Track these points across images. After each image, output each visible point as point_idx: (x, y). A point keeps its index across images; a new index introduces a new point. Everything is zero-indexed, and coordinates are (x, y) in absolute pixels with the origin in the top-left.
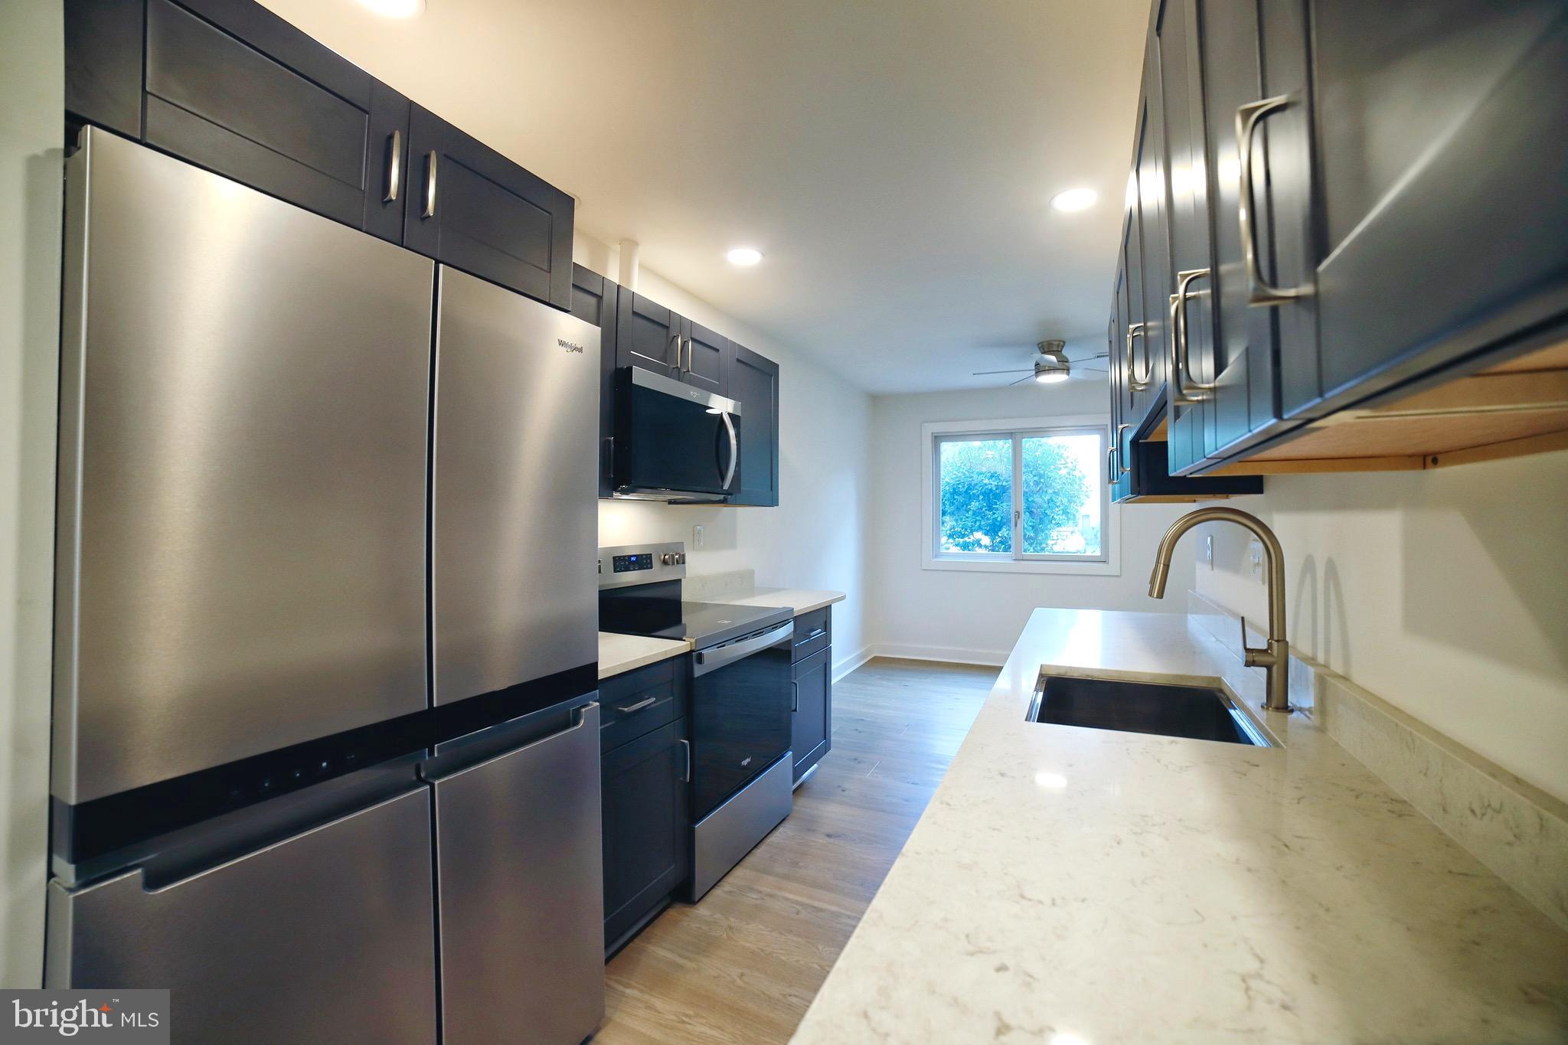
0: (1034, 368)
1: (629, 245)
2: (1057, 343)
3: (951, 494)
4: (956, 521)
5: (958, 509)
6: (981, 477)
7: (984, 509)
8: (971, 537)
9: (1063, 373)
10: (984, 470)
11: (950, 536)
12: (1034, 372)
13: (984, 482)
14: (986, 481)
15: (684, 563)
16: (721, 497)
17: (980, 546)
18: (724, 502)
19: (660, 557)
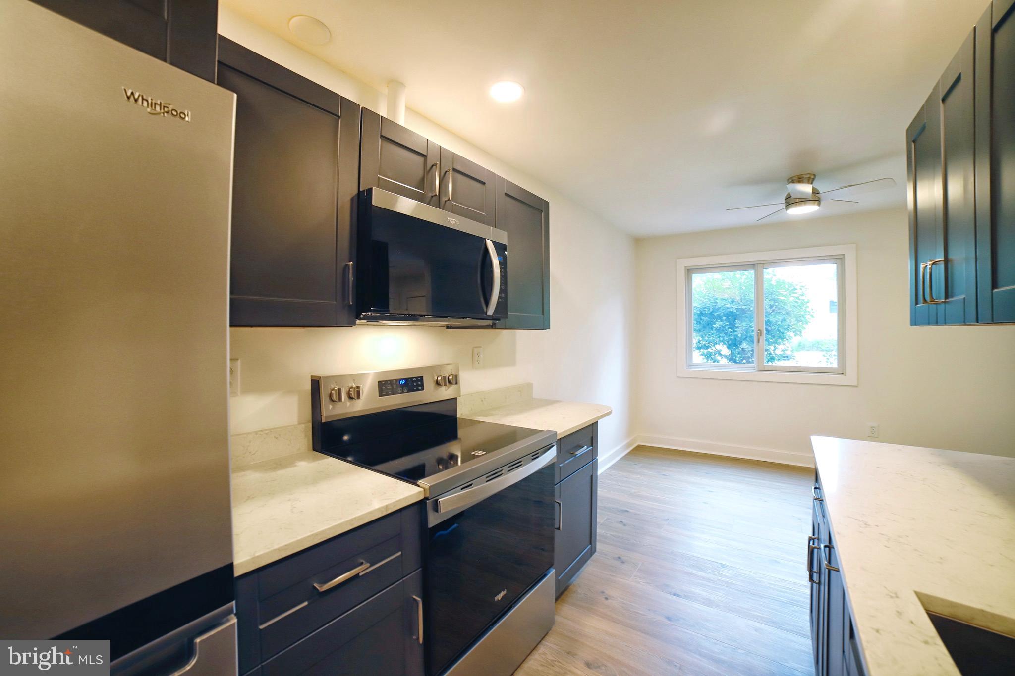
0: (784, 201)
1: (395, 84)
2: (808, 176)
3: (699, 315)
4: (702, 337)
5: (704, 327)
6: (723, 302)
7: (727, 328)
8: (713, 348)
9: (814, 204)
10: (726, 296)
11: (699, 348)
12: (784, 206)
13: (727, 306)
14: (728, 305)
15: (456, 383)
16: (490, 322)
17: (720, 354)
18: (493, 327)
19: (434, 378)
